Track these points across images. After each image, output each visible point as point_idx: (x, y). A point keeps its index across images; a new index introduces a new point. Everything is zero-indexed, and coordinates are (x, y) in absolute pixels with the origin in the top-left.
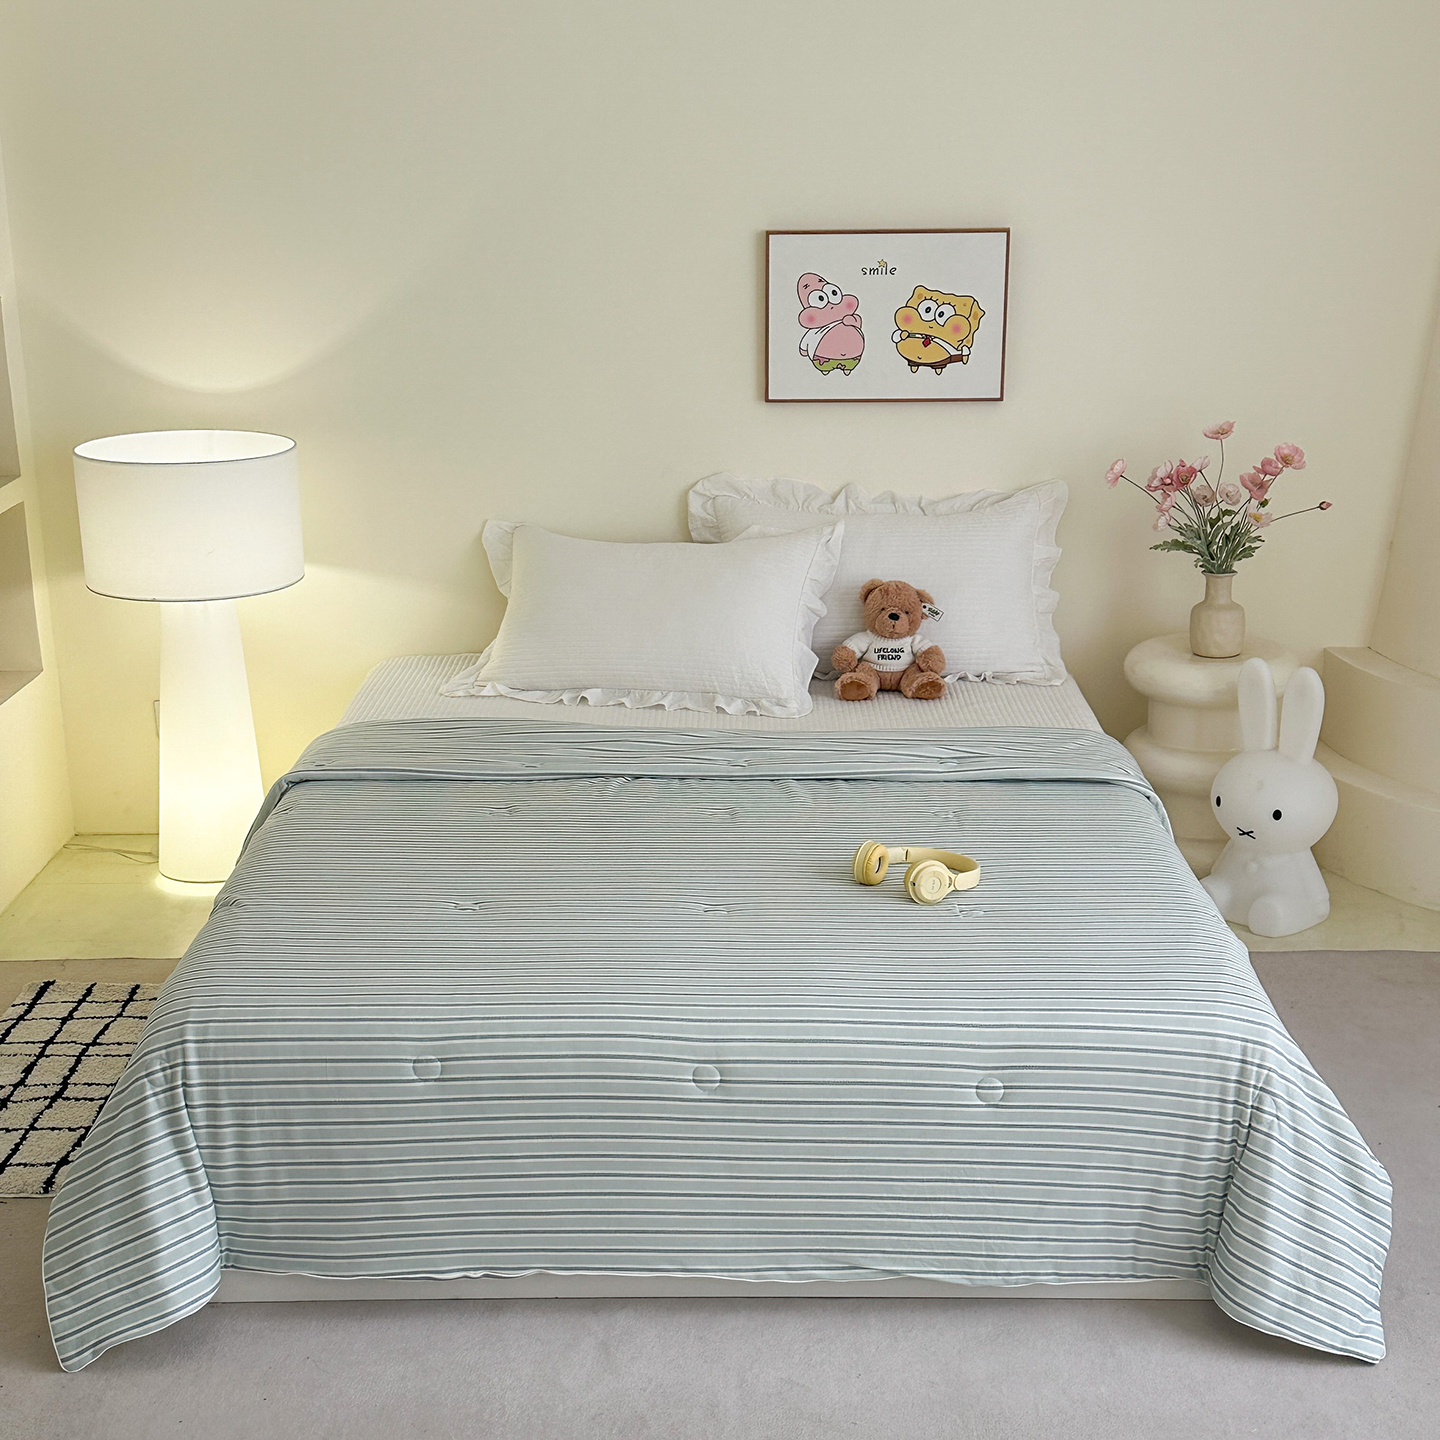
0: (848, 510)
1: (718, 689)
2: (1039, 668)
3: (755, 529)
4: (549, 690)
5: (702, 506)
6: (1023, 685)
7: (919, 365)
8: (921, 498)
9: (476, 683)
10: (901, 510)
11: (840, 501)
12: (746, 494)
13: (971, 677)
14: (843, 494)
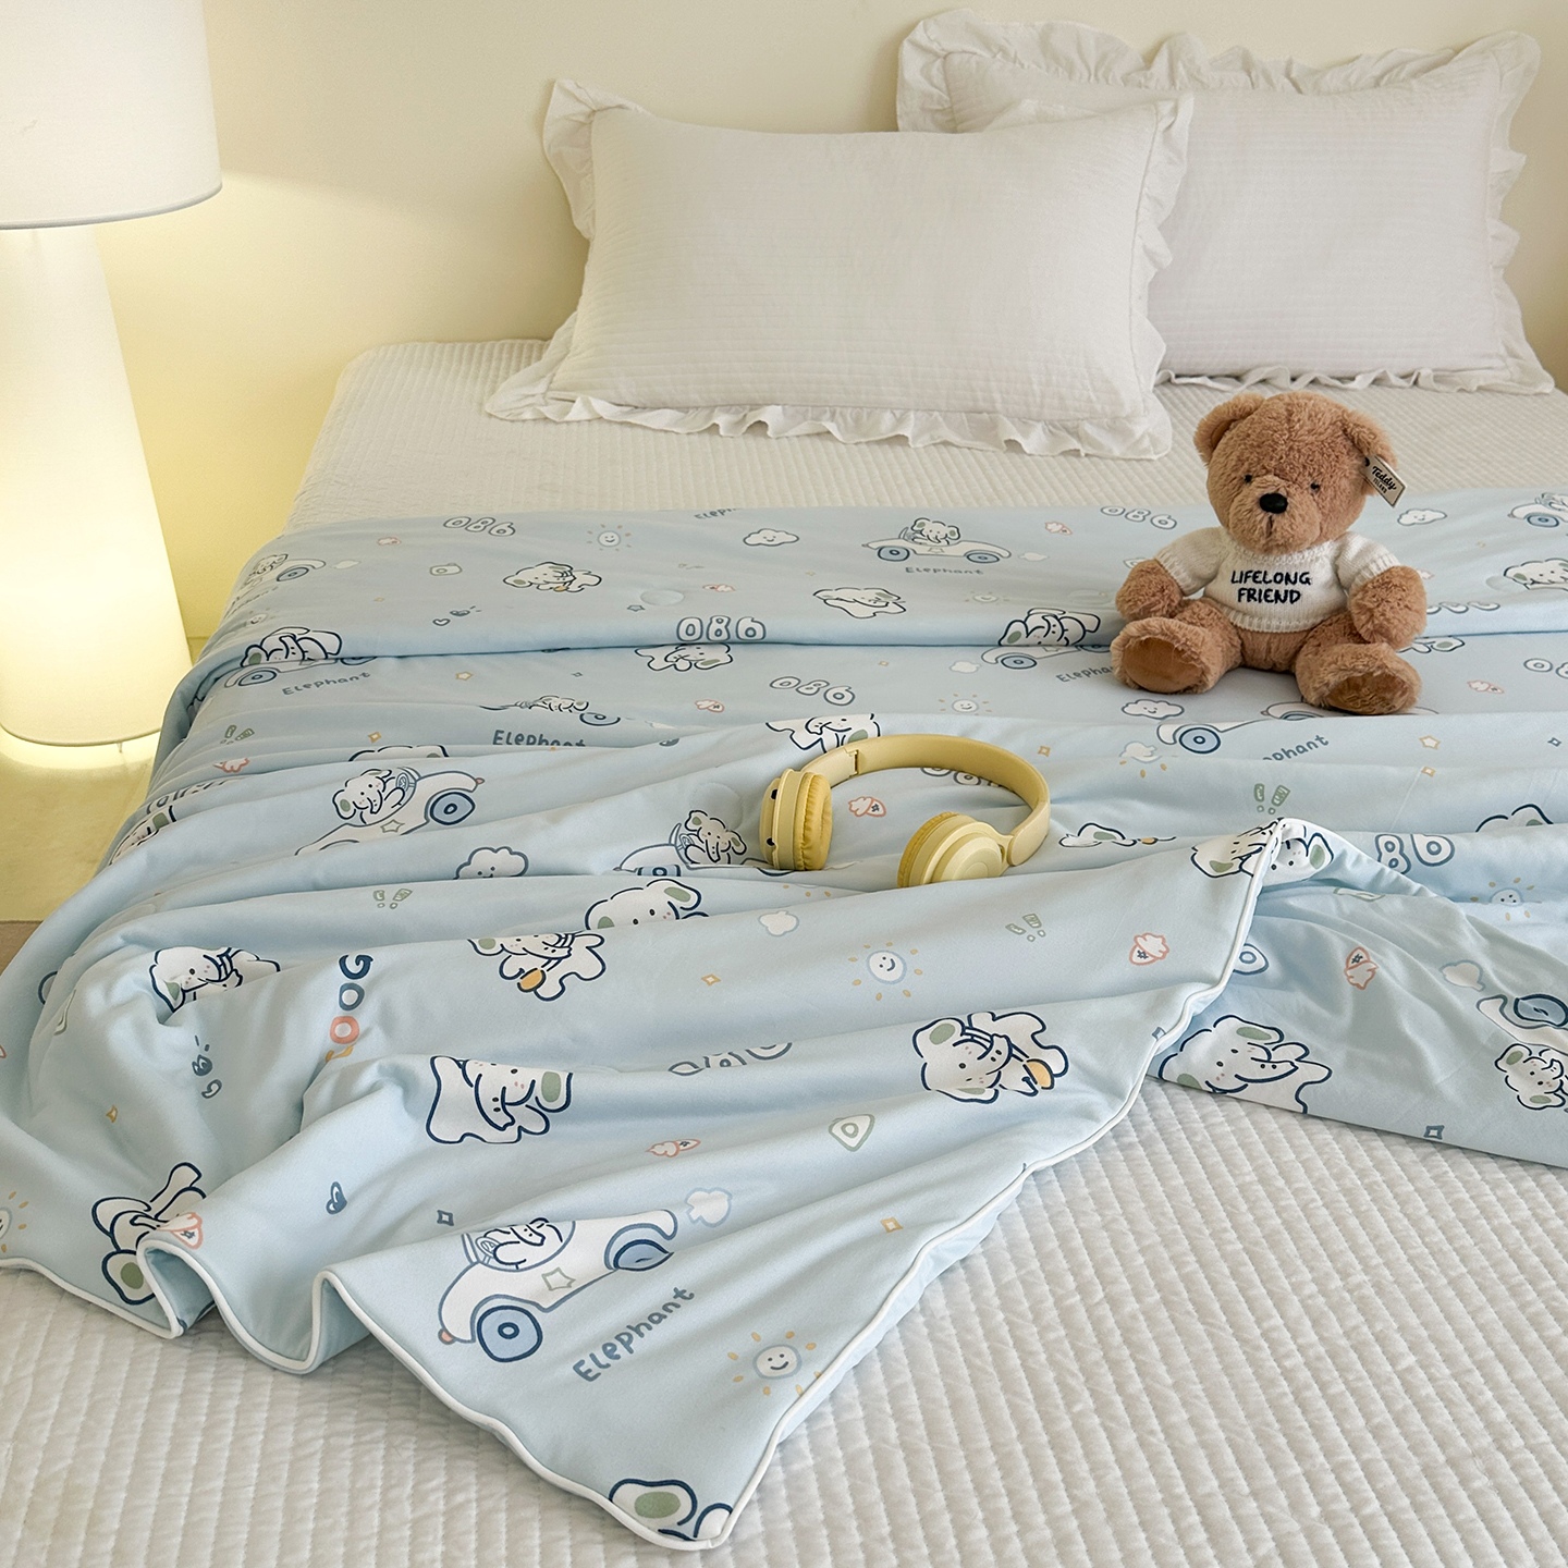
0: (1173, 83)
1: (999, 406)
2: (1497, 363)
3: (1029, 107)
4: (684, 409)
5: (922, 70)
8: (1290, 63)
9: (550, 394)
10: (1262, 81)
11: (1161, 63)
12: (1002, 50)
13: (1394, 380)
14: (1164, 52)
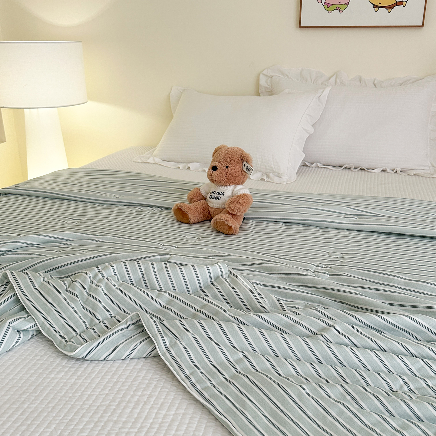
2: (428, 168)
5: (265, 81)
6: (417, 176)
7: (379, 7)
9: (150, 157)
11: (333, 79)
12: (287, 75)
13: (388, 170)
14: (335, 76)
